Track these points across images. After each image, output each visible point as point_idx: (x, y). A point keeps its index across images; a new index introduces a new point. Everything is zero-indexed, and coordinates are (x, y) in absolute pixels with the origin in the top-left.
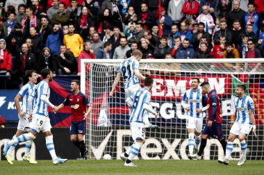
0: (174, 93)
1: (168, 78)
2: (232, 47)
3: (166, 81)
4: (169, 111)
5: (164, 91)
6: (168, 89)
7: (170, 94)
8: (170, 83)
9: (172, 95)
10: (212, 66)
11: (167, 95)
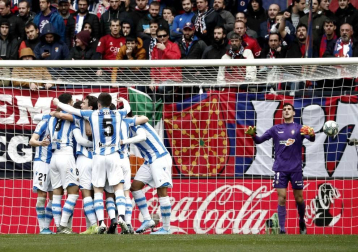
0: (30, 119)
1: (17, 92)
2: (137, 42)
3: (17, 97)
4: (24, 150)
5: (13, 115)
6: (21, 113)
7: (23, 121)
8: (24, 101)
9: (28, 122)
10: (99, 73)
11: (19, 123)
